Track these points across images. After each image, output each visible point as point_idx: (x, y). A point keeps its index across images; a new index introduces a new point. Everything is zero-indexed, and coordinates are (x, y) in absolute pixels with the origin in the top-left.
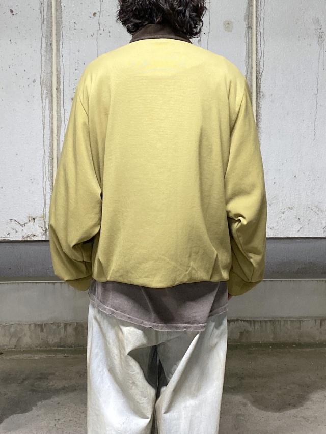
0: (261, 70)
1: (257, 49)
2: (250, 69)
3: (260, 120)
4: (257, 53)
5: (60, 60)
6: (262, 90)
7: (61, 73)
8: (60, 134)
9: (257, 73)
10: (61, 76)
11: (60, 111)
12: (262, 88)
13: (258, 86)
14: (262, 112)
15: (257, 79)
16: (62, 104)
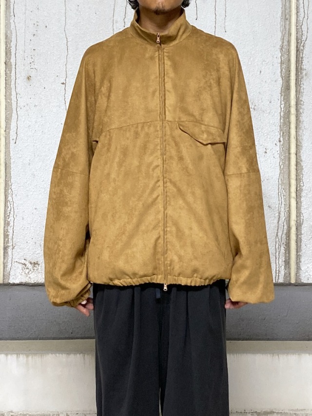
0: (304, 38)
1: (297, 8)
2: (287, 35)
3: (301, 111)
4: (297, 12)
5: (11, 21)
6: (304, 67)
7: (13, 39)
8: (10, 128)
9: (297, 43)
10: (13, 44)
11: (11, 94)
12: (306, 65)
13: (299, 60)
14: (304, 98)
15: (297, 51)
16: (13, 86)
